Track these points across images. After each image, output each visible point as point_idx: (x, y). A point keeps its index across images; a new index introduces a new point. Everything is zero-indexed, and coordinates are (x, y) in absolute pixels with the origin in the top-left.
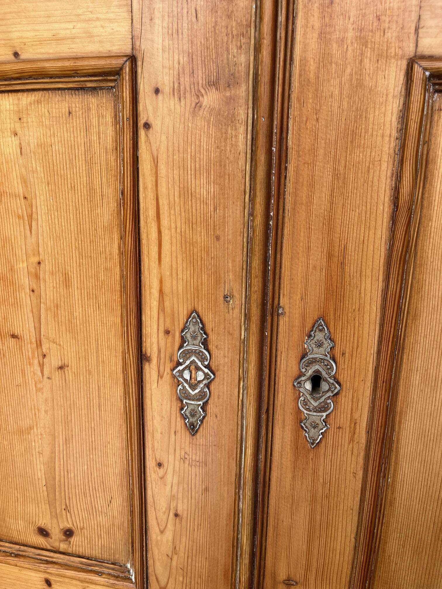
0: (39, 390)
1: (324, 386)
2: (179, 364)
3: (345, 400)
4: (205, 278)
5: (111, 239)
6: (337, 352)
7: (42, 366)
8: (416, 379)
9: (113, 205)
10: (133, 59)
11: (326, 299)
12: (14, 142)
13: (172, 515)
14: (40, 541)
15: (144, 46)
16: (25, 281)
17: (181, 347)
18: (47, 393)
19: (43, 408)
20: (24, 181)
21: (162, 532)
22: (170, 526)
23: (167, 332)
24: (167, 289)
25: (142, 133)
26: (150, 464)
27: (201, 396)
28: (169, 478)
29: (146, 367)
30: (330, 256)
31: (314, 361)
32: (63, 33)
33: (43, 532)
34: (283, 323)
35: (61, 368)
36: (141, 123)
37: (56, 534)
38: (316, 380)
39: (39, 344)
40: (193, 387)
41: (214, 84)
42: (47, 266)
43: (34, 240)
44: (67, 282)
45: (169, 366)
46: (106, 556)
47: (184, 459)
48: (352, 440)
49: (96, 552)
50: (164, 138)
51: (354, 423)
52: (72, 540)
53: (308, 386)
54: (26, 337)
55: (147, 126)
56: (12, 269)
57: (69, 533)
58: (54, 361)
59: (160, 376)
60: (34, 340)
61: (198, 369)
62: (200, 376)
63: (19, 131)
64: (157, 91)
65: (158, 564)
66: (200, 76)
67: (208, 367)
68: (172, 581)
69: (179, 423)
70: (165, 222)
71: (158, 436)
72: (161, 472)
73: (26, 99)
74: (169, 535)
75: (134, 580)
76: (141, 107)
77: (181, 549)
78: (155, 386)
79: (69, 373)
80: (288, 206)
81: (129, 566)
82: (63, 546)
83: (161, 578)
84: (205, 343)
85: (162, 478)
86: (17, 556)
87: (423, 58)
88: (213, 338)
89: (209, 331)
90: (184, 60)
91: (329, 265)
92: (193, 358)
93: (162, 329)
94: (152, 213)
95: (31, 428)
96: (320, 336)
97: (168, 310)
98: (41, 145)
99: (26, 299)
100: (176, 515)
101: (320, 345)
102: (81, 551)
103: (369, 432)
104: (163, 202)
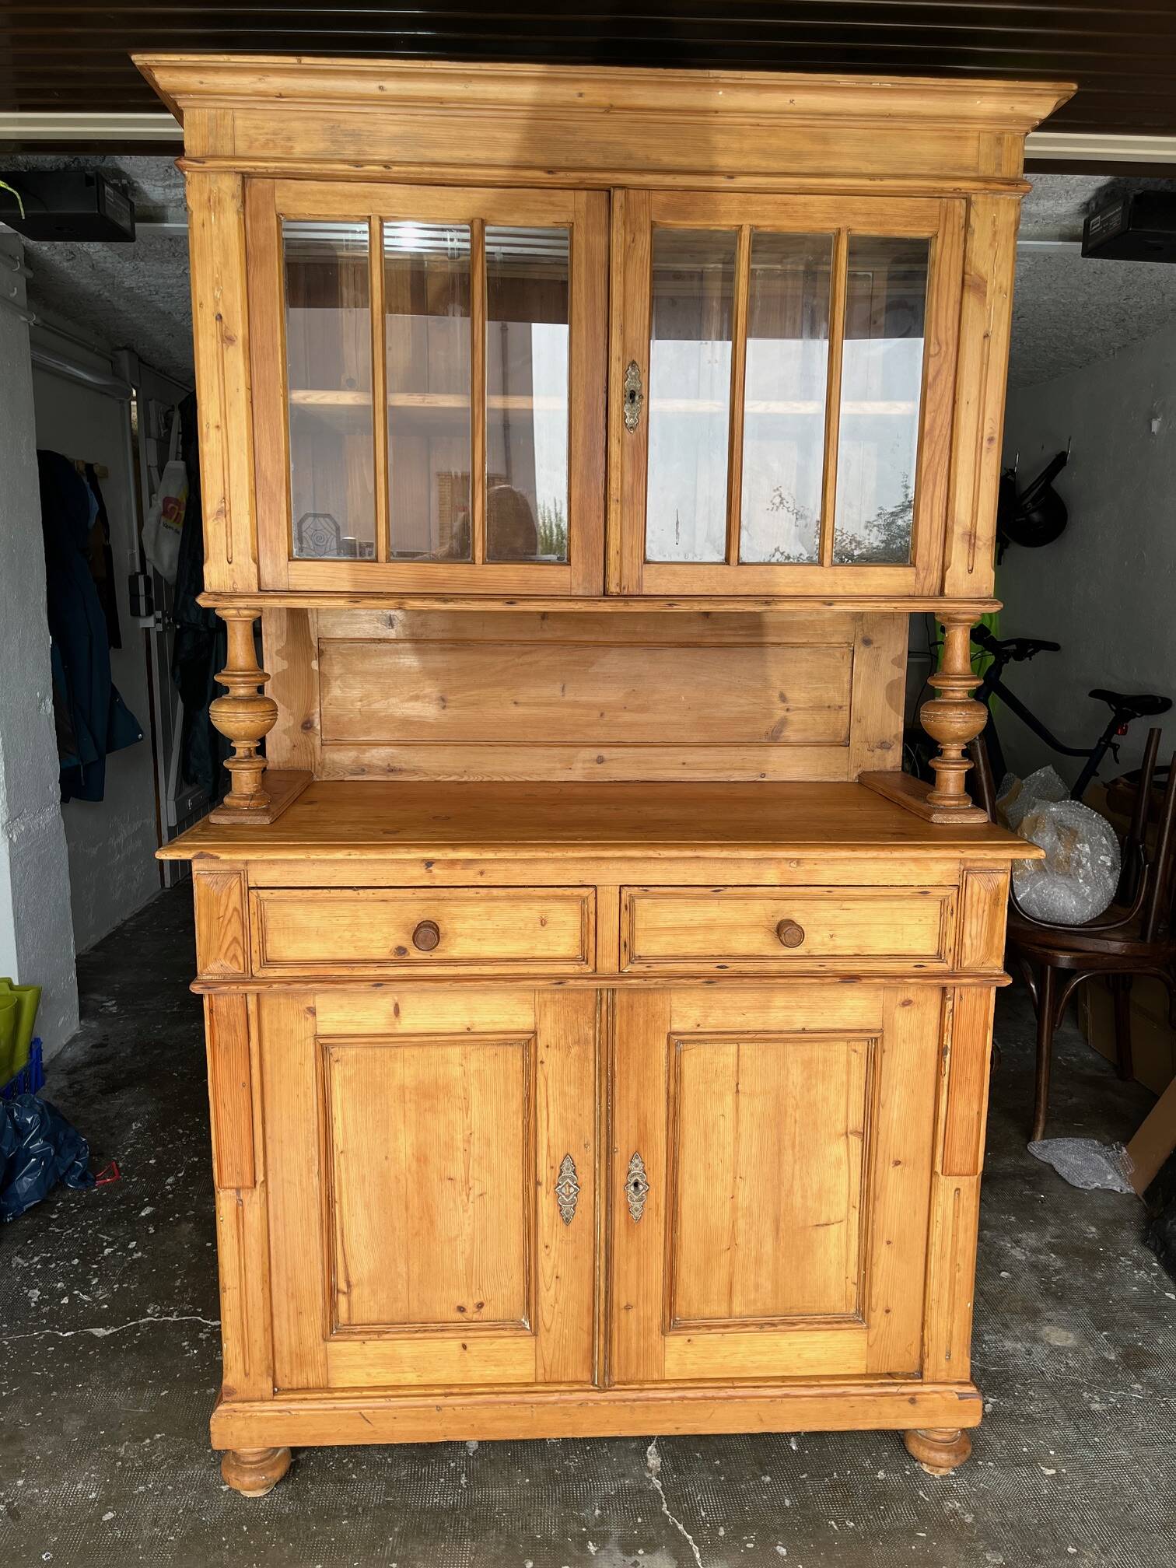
0: (465, 1211)
1: (641, 1187)
2: (559, 1185)
3: (652, 1194)
4: (573, 1136)
5: (518, 1119)
6: (646, 1168)
7: (468, 1196)
8: (686, 1177)
9: (520, 1100)
10: (535, 1033)
11: (639, 1142)
12: (461, 1069)
13: (554, 1277)
14: (458, 1316)
15: (541, 1026)
16: (460, 1145)
17: (560, 1175)
18: (471, 1212)
19: (467, 1222)
20: (465, 1090)
21: (548, 1290)
22: (553, 1285)
23: (552, 1167)
24: (551, 1144)
25: (539, 1065)
26: (541, 1247)
27: (573, 1201)
28: (552, 1254)
29: (539, 1188)
30: (639, 1120)
31: (635, 1175)
32: (497, 1020)
33: (461, 1309)
34: (617, 1156)
35: (481, 1195)
36: (539, 1061)
37: (470, 1308)
38: (636, 1184)
39: (467, 1182)
40: (567, 1197)
41: (578, 1042)
42: (476, 1135)
43: (469, 1120)
44: (488, 1144)
45: (553, 1187)
46: (507, 1317)
47: (562, 1241)
48: (657, 1215)
49: (500, 1316)
50: (551, 1068)
51: (658, 1205)
52: (482, 1310)
53: (632, 1188)
54: (459, 1178)
55: (542, 1062)
56: (452, 1138)
57: (480, 1306)
58: (477, 1191)
59: (547, 1193)
60: (463, 1180)
61: (570, 1186)
62: (572, 1190)
63: (464, 1062)
64: (548, 1047)
65: (545, 1313)
66: (570, 1039)
67: (576, 1185)
68: (554, 1323)
69: (559, 1218)
70: (551, 1109)
71: (546, 1229)
72: (547, 1251)
73: (469, 1048)
74: (552, 1292)
75: (528, 1327)
76: (539, 1054)
77: (561, 1299)
78: (544, 1199)
79: (486, 1197)
80: (617, 1098)
81: (523, 1320)
82: (475, 1317)
83: (546, 1322)
84: (574, 1172)
85: (548, 1255)
86: (442, 1330)
87: (674, 1033)
88: (578, 1168)
89: (576, 1164)
90: (562, 1033)
91: (638, 1125)
92: (568, 1180)
93: (549, 1166)
94: (544, 1104)
95: (458, 1236)
96: (637, 1161)
97: (552, 1155)
98: (477, 1071)
99: (459, 1155)
100: (557, 1277)
101: (637, 1166)
102: (489, 1317)
103: (666, 1209)
104: (550, 1100)
